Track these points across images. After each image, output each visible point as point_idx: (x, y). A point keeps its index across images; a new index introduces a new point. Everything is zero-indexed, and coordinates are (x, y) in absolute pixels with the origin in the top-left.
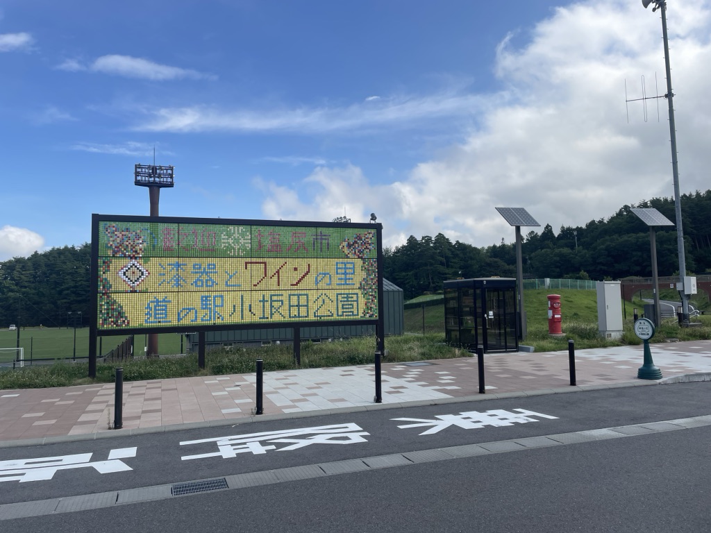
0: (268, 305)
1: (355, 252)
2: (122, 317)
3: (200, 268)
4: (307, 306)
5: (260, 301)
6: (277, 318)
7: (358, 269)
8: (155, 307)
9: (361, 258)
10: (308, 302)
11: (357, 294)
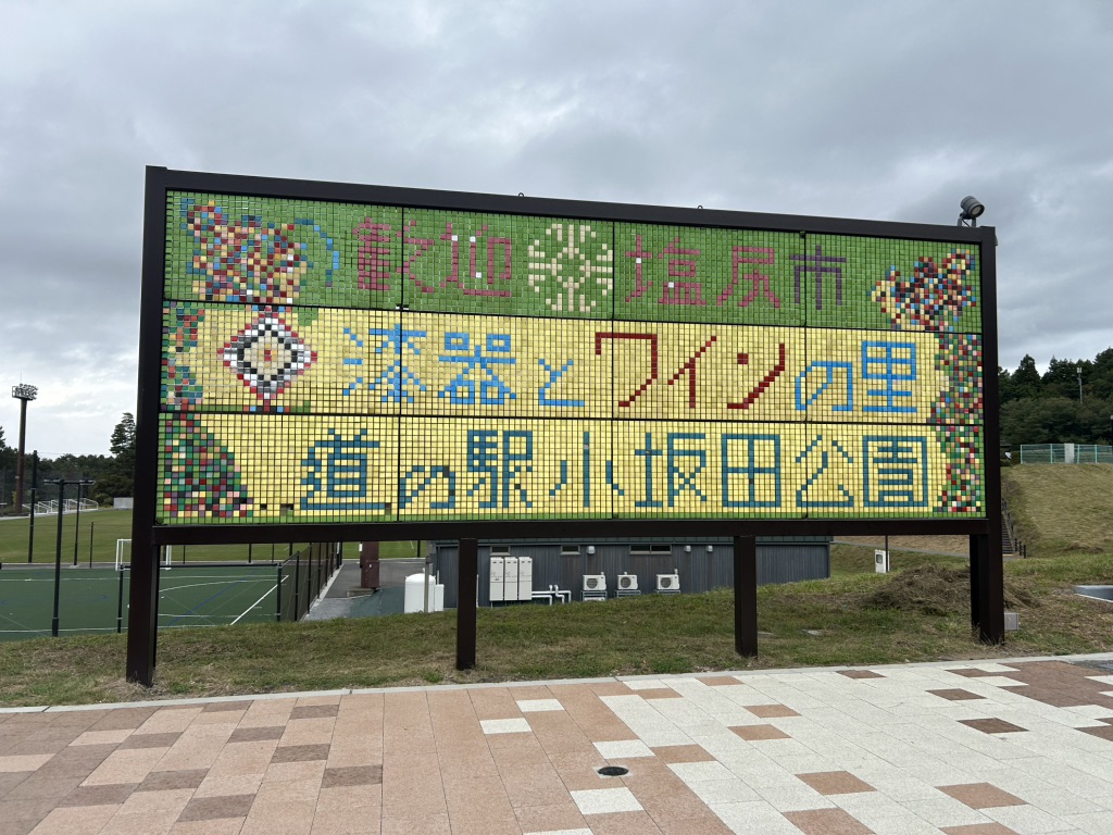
0: (660, 462)
1: (917, 312)
2: (231, 488)
3: (465, 346)
4: (776, 471)
5: (638, 452)
6: (686, 505)
7: (925, 364)
8: (331, 458)
9: (935, 330)
10: (777, 460)
11: (922, 440)
